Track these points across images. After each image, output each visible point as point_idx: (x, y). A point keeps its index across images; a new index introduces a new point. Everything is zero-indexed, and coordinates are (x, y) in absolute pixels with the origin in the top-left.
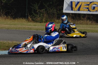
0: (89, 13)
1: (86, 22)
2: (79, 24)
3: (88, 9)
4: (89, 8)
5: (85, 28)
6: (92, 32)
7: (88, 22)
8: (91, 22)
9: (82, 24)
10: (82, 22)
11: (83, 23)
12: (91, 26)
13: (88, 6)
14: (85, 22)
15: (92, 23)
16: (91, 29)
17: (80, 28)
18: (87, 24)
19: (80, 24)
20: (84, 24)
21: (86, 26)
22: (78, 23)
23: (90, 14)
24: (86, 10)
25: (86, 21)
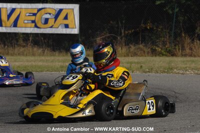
0: (36, 31)
1: (31, 51)
2: (16, 55)
3: (34, 24)
4: (36, 21)
5: (34, 63)
6: (47, 71)
7: (35, 49)
8: (42, 49)
9: (23, 54)
10: (22, 49)
11: (25, 53)
12: (43, 58)
13: (34, 17)
14: (29, 50)
15: (44, 53)
16: (45, 64)
17: (21, 63)
18: (34, 55)
19: (19, 54)
20: (27, 55)
21: (32, 58)
22: (14, 53)
23: (38, 34)
24: (29, 25)
25: (31, 49)
